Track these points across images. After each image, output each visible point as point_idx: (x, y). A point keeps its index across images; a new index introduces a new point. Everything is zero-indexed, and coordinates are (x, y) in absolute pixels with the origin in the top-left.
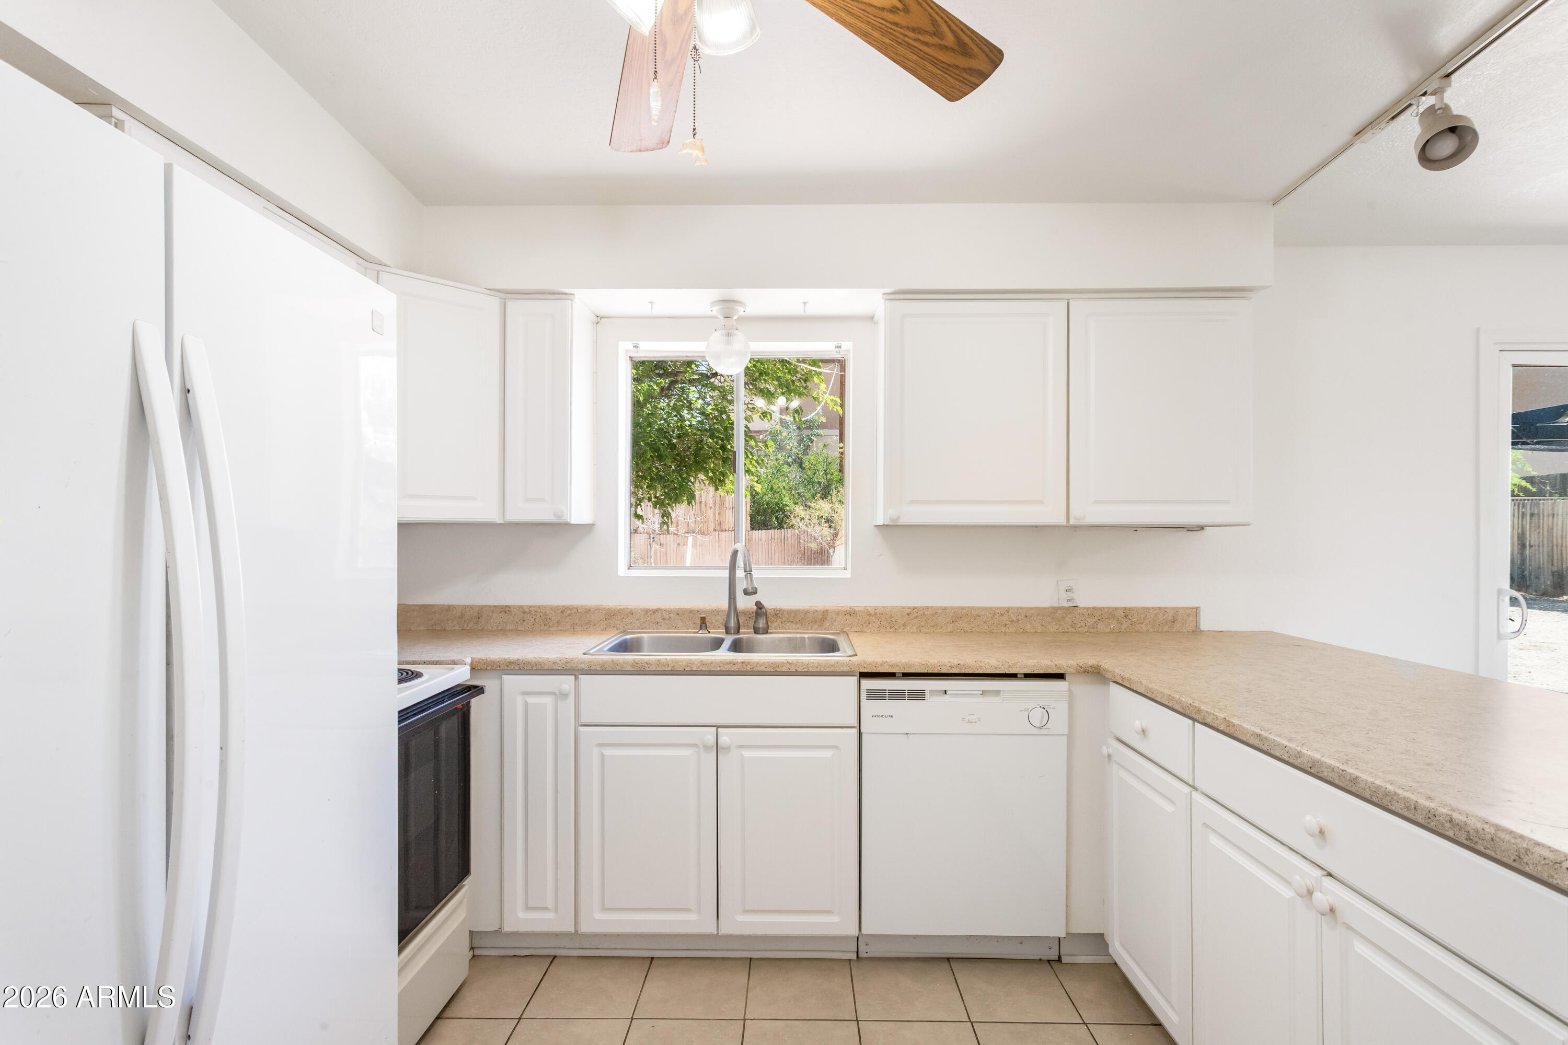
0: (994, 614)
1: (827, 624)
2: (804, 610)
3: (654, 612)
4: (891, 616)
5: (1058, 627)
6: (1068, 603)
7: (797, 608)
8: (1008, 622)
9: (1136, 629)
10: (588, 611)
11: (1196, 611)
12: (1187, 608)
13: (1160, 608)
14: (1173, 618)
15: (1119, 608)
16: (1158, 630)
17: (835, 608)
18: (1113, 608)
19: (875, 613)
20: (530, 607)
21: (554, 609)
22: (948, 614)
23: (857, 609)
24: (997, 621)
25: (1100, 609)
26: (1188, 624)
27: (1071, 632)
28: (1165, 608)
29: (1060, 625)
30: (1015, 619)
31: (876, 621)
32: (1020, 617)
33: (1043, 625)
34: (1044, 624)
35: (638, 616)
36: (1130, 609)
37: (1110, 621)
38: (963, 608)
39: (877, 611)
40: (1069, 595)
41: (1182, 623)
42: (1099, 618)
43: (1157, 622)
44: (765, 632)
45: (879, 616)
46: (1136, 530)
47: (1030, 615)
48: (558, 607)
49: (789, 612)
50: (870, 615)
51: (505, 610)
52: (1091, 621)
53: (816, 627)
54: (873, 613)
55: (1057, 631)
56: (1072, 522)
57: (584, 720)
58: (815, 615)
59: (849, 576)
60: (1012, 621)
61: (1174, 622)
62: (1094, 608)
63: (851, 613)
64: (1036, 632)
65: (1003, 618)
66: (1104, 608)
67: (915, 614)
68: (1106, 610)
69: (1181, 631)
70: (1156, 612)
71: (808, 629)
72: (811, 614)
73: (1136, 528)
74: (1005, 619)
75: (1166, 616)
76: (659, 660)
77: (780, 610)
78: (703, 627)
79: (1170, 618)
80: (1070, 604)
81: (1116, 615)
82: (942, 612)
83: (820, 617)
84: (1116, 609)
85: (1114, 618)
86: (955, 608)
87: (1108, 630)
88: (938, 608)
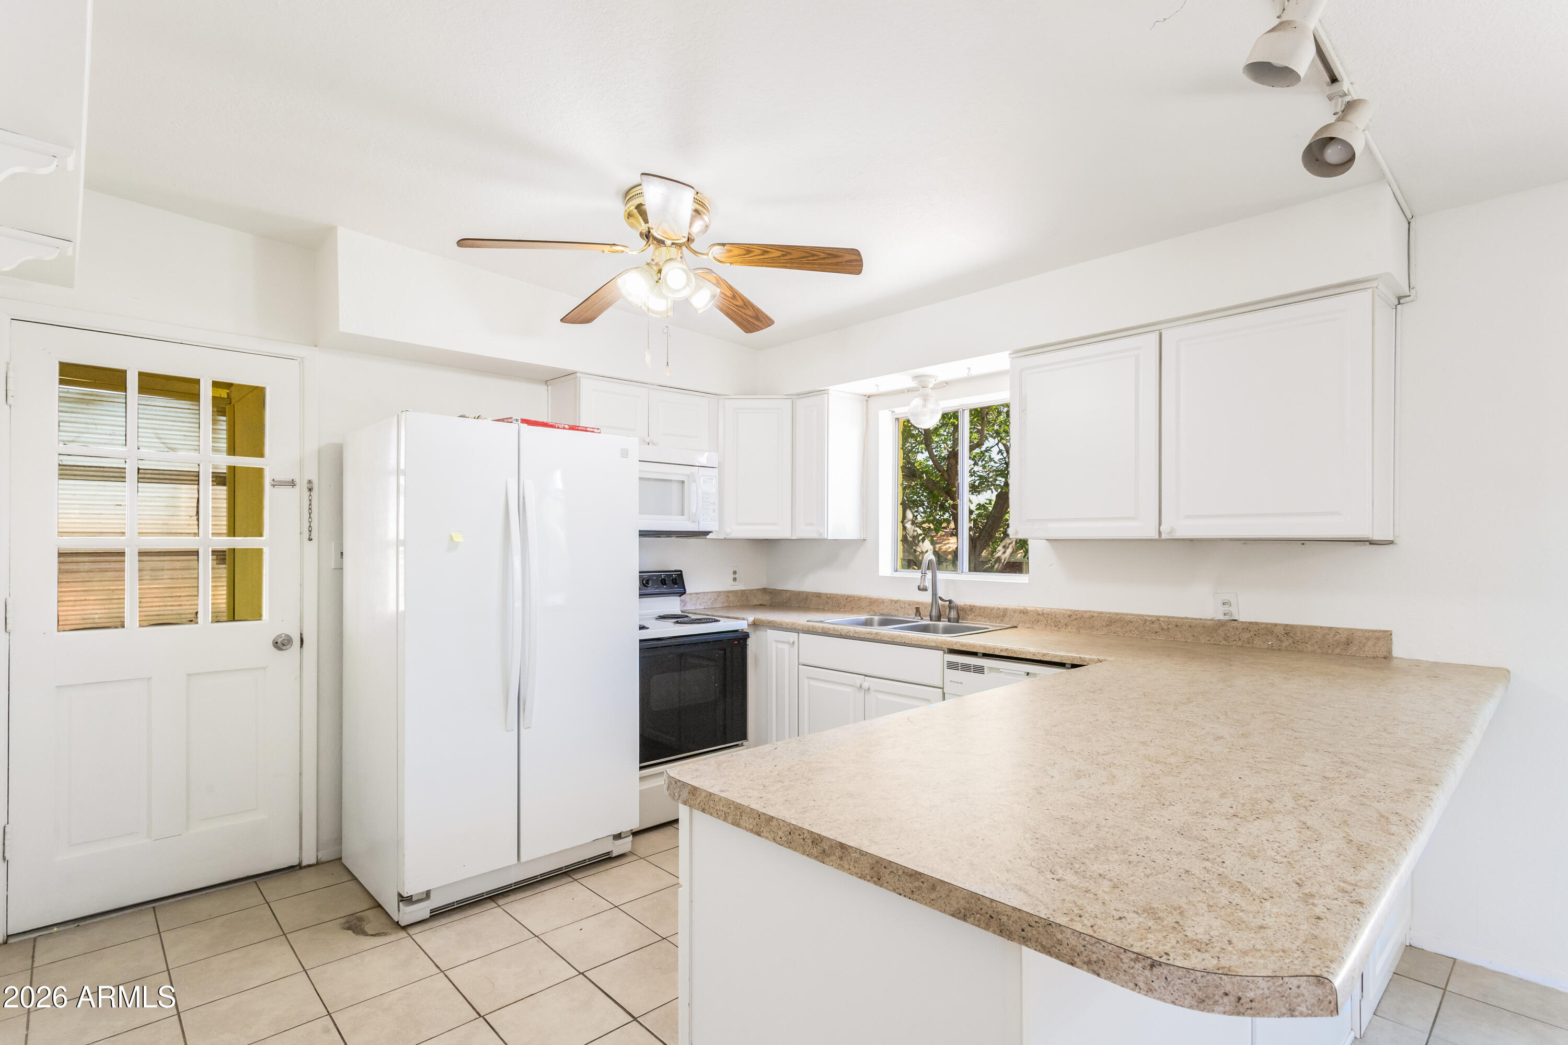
0: (1145, 621)
1: (1007, 619)
2: (990, 607)
3: (896, 602)
4: (1055, 617)
5: (1209, 638)
6: (1225, 616)
7: (986, 605)
8: (1158, 630)
9: (1300, 648)
10: (860, 599)
11: (1386, 636)
12: (1366, 631)
13: (1330, 628)
14: (1346, 640)
15: (1280, 624)
16: (1328, 652)
17: (1013, 607)
18: (1272, 624)
19: (1043, 613)
20: (831, 594)
21: (843, 596)
22: (1103, 618)
23: (1029, 609)
24: (1147, 628)
25: (1256, 623)
26: (1367, 648)
27: (1224, 645)
28: (1338, 629)
29: (1212, 637)
30: (1165, 627)
31: (1043, 620)
32: (1170, 626)
33: (1194, 636)
34: (1195, 634)
35: (887, 604)
36: (1292, 626)
37: (1269, 638)
38: (1117, 614)
39: (1044, 612)
40: (1226, 608)
41: (1359, 646)
42: (1255, 633)
43: (1326, 642)
44: (955, 621)
45: (1046, 616)
46: (1303, 544)
47: (1180, 625)
48: (844, 595)
49: (980, 608)
50: (1039, 614)
51: (818, 595)
52: (1246, 636)
53: (998, 621)
54: (1041, 613)
55: (1209, 642)
56: (1164, 536)
57: (801, 661)
58: (998, 611)
59: (1027, 582)
60: (1163, 629)
61: (1348, 645)
62: (1251, 623)
63: (1024, 612)
64: (1187, 642)
65: (1154, 626)
66: (1262, 623)
67: (1075, 617)
68: (1264, 626)
69: (1357, 655)
70: (1324, 632)
71: (993, 623)
72: (995, 610)
73: (1303, 542)
74: (1155, 626)
75: (1337, 637)
76: (834, 628)
77: (974, 606)
78: (918, 614)
79: (1344, 640)
80: (1227, 618)
81: (1275, 631)
82: (1098, 616)
83: (1002, 613)
84: (1276, 625)
85: (1272, 635)
86: (1110, 613)
87: (1265, 646)
88: (1094, 612)
